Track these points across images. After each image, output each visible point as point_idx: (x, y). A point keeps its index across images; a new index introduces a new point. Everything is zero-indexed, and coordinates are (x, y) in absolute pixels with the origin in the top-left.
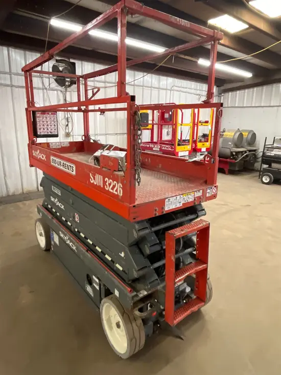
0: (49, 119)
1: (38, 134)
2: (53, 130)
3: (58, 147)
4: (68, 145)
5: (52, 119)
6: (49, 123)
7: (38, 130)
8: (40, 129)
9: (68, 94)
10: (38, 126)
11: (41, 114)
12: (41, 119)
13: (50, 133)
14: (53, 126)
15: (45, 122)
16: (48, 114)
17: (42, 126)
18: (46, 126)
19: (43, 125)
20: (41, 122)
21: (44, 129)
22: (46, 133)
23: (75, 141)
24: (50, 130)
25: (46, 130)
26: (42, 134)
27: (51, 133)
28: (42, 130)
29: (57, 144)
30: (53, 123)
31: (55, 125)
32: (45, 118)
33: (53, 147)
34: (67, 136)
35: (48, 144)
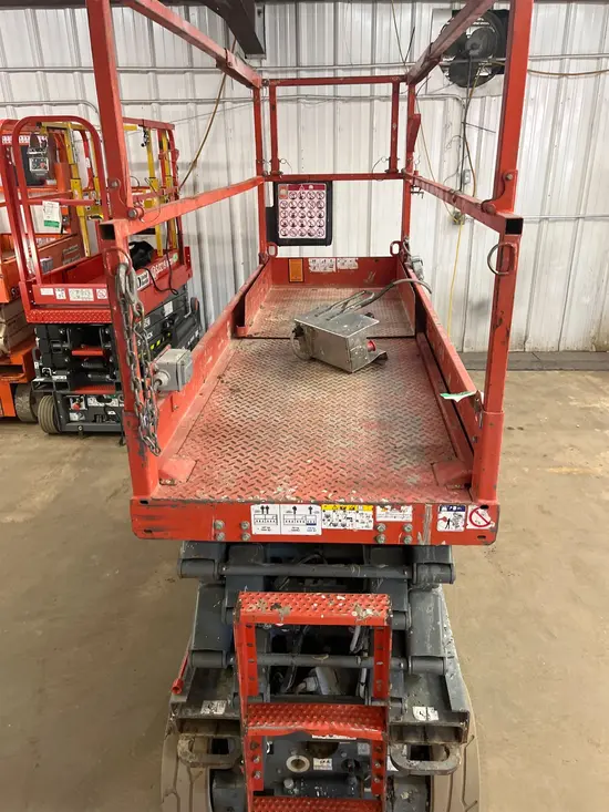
0: (306, 200)
1: (281, 237)
2: (316, 228)
3: (329, 270)
4: (355, 266)
5: (316, 200)
6: (306, 210)
7: (281, 228)
8: (285, 225)
9: (475, 104)
10: (280, 219)
11: (290, 189)
12: (289, 200)
13: (307, 236)
14: (316, 219)
15: (298, 209)
16: (307, 188)
17: (289, 219)
18: (298, 219)
19: (293, 216)
20: (289, 209)
21: (293, 226)
22: (298, 237)
23: (372, 255)
24: (307, 228)
25: (298, 228)
26: (289, 237)
27: (309, 234)
28: (289, 228)
29: (328, 261)
30: (316, 209)
31: (320, 217)
32: (298, 200)
33: (317, 270)
34: (455, 223)
35: (305, 260)
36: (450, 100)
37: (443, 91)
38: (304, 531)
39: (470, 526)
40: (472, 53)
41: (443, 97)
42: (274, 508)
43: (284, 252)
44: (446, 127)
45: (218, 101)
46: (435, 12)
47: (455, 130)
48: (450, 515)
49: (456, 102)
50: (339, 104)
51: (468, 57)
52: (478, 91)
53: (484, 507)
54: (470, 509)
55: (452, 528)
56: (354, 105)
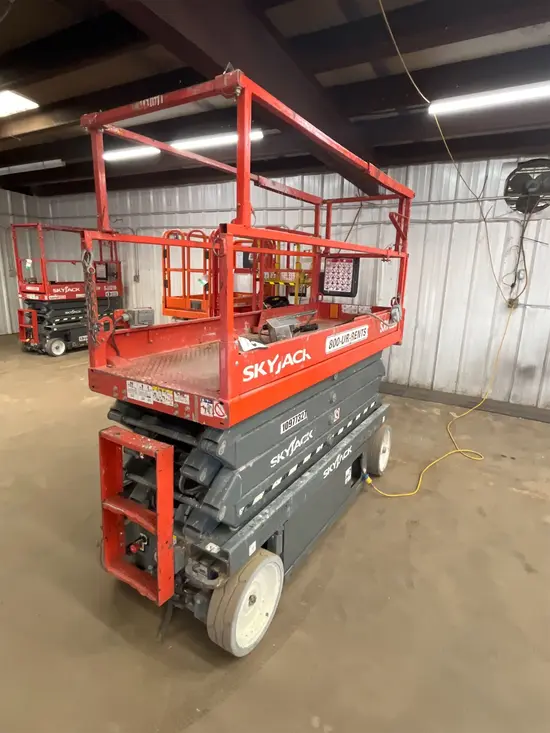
0: (341, 268)
1: (325, 290)
2: (345, 286)
3: (353, 313)
5: (347, 269)
6: (341, 274)
7: (325, 284)
8: (328, 283)
9: (532, 225)
10: (326, 279)
11: (333, 261)
12: (332, 268)
13: (340, 290)
14: (346, 280)
15: (336, 274)
16: (342, 261)
17: (330, 279)
18: (335, 279)
19: (333, 278)
21: (333, 283)
22: (335, 290)
24: (340, 285)
25: (335, 285)
26: (330, 290)
27: (342, 289)
28: (330, 284)
29: (353, 306)
30: (346, 274)
31: (348, 278)
32: (336, 268)
33: (347, 312)
34: (509, 307)
35: (339, 306)
36: (512, 222)
37: (506, 216)
38: (146, 401)
39: (215, 415)
40: (531, 190)
41: (506, 220)
42: (135, 384)
43: (328, 299)
44: (508, 239)
45: (353, 224)
46: (505, 165)
47: (515, 241)
48: (206, 405)
49: (517, 224)
50: (431, 226)
51: (527, 193)
52: (535, 216)
53: (221, 403)
54: (215, 403)
55: (207, 414)
56: (439, 226)
